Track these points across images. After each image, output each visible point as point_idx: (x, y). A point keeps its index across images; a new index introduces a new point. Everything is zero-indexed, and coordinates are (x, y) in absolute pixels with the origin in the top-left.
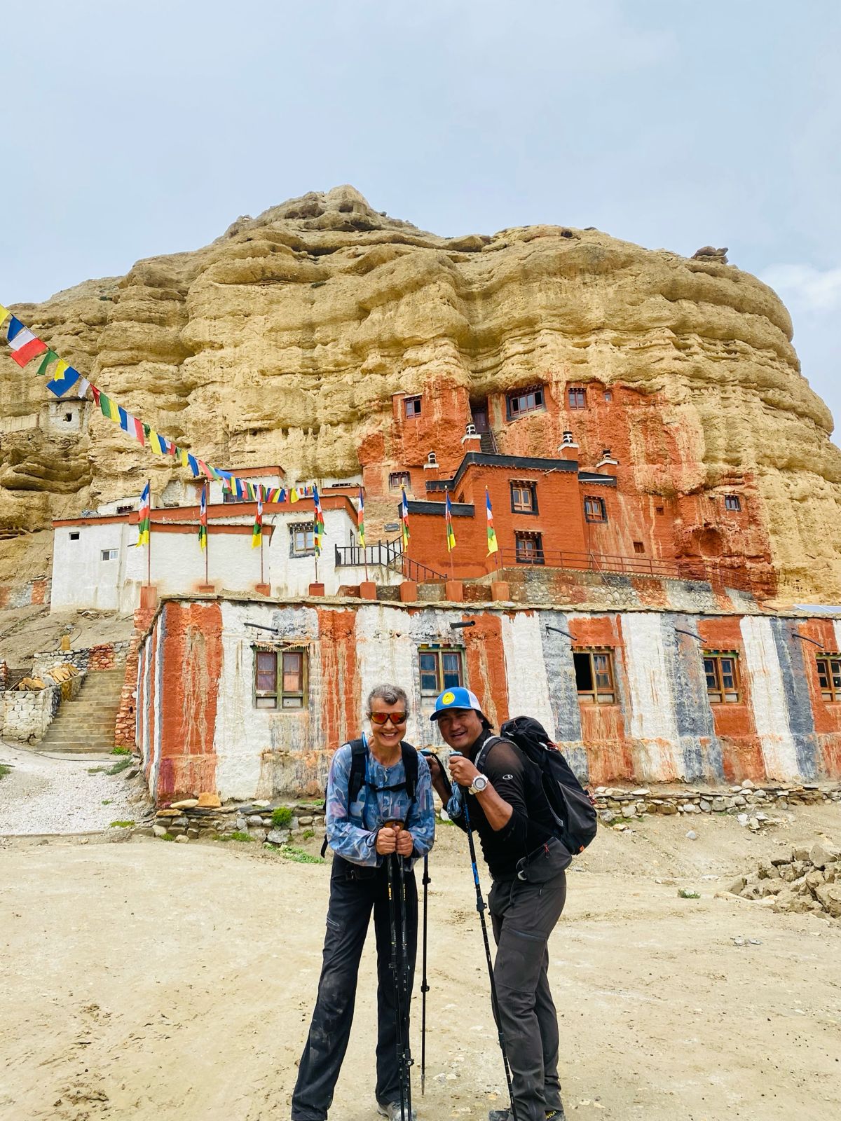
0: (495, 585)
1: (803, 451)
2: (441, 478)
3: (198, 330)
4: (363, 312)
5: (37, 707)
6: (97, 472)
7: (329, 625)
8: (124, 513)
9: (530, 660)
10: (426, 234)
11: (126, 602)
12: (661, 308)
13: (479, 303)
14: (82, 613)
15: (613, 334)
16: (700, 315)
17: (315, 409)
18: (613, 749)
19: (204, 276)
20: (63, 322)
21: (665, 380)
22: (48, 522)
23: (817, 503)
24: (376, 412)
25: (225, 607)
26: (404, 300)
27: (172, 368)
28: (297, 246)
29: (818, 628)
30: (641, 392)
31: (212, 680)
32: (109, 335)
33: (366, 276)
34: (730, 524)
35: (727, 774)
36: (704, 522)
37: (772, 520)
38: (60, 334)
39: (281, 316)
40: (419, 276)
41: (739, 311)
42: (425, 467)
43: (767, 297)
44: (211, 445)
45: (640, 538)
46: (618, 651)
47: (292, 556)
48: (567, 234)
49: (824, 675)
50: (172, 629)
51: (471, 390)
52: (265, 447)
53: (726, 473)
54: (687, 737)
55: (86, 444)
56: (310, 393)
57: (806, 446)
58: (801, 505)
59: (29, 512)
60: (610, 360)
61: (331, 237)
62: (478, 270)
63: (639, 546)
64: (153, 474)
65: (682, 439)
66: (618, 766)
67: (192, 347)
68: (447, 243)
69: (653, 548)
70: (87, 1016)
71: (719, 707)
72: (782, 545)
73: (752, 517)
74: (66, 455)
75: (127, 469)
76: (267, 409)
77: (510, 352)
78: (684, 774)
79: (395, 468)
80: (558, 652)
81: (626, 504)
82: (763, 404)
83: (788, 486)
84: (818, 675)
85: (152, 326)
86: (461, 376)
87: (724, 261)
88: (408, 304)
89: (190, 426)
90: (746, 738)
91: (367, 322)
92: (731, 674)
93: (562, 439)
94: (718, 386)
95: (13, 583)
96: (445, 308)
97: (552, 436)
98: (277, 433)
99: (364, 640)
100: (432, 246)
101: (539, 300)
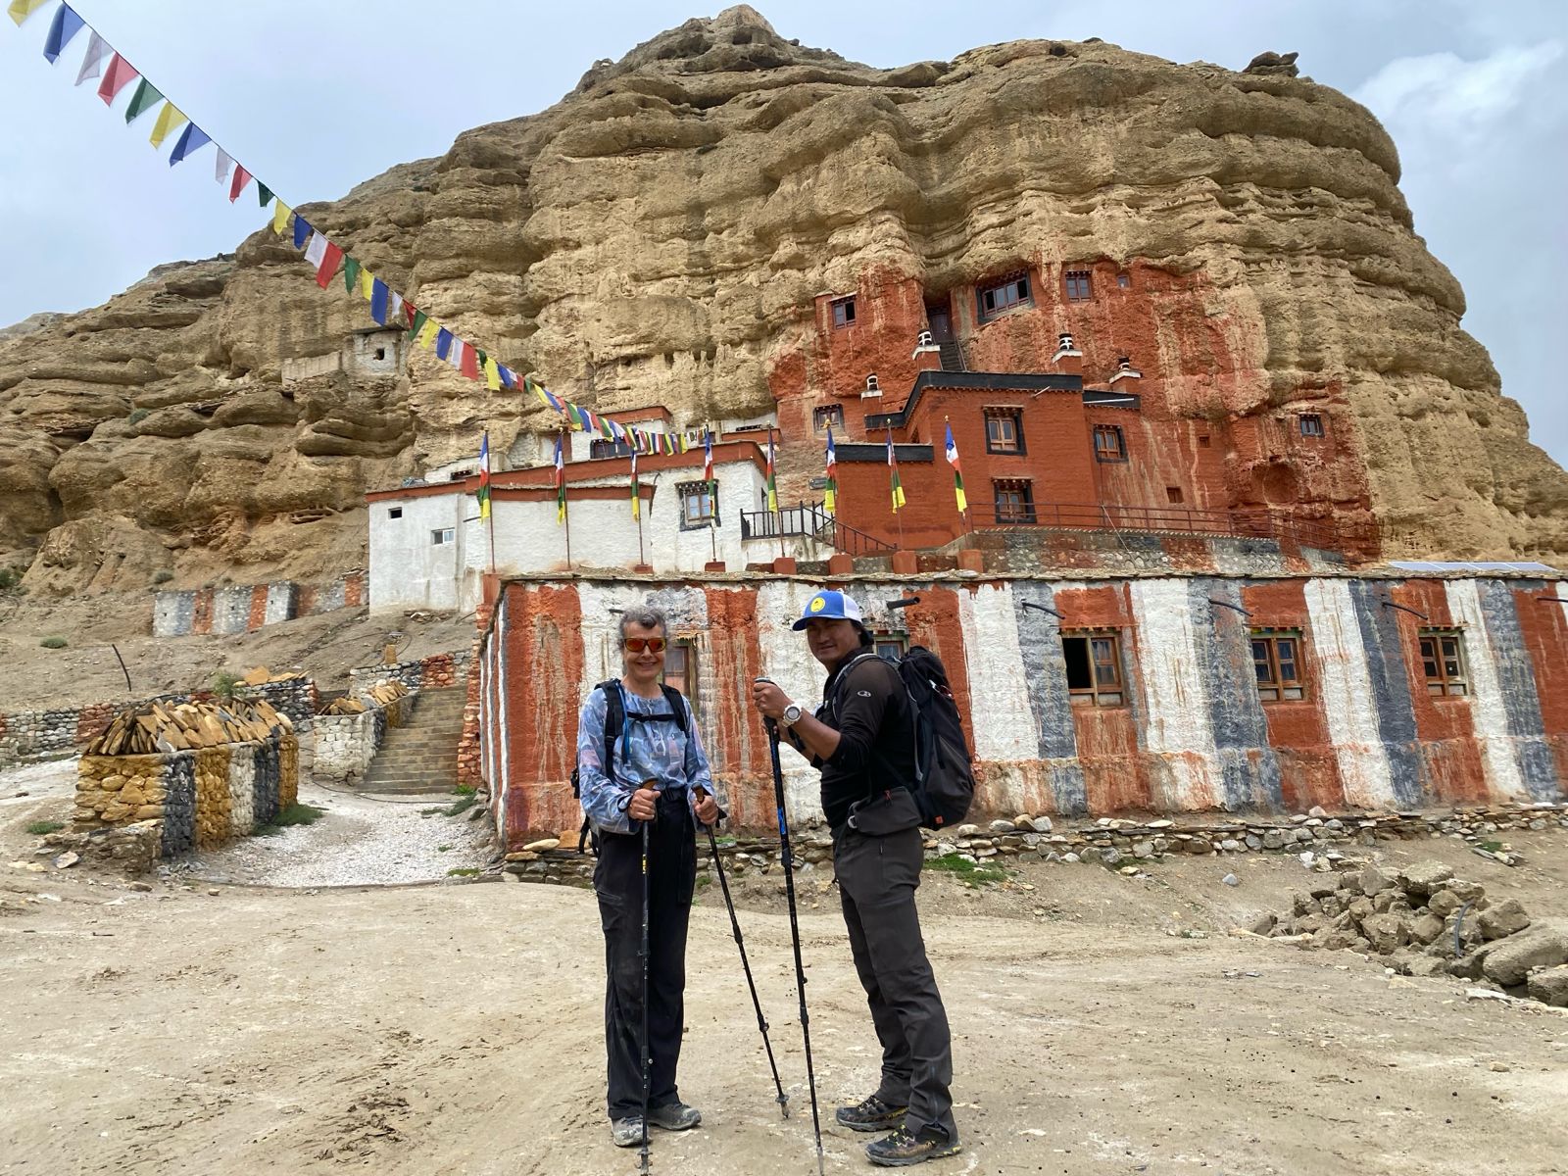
0: (962, 554)
1: (1418, 344)
2: (886, 410)
3: (548, 222)
4: (769, 182)
5: (356, 735)
6: (422, 427)
7: (721, 608)
8: (460, 481)
9: (1000, 649)
10: (856, 66)
11: (468, 598)
12: (1197, 147)
13: (933, 159)
14: (409, 616)
15: (1127, 191)
16: (1257, 155)
17: (708, 324)
18: (1122, 766)
19: (550, 148)
20: (367, 225)
21: (1207, 252)
22: (361, 497)
23: (1440, 419)
24: (792, 323)
25: (584, 590)
26: (827, 162)
27: (514, 279)
28: (675, 96)
29: (1422, 592)
30: (1172, 272)
31: (571, 685)
32: (427, 239)
33: (773, 133)
34: (1308, 457)
35: (1288, 799)
36: (1269, 454)
37: (1371, 448)
38: (363, 241)
39: (656, 197)
40: (846, 127)
41: (1316, 145)
42: (863, 395)
43: (1359, 121)
44: (570, 383)
45: (1176, 480)
46: (1127, 633)
47: (684, 528)
48: (1058, 51)
49: (1431, 659)
50: (517, 620)
51: (926, 283)
52: (643, 381)
53: (1300, 382)
54: (1228, 749)
55: (405, 389)
56: (701, 302)
57: (1422, 338)
58: (1415, 423)
59: (336, 485)
60: (1124, 228)
61: (723, 80)
62: (929, 112)
63: (1174, 493)
64: (496, 424)
65: (1233, 335)
66: (1128, 790)
67: (539, 247)
68: (886, 76)
69: (1197, 495)
70: (394, 1042)
71: (1275, 707)
72: (1388, 482)
73: (1341, 444)
74: (380, 405)
75: (461, 420)
76: (643, 327)
77: (980, 226)
78: (1225, 800)
79: (821, 400)
80: (1040, 637)
81: (1155, 433)
82: (1355, 279)
83: (1394, 396)
84: (1422, 659)
85: (484, 222)
86: (910, 263)
87: (1293, 71)
88: (832, 167)
89: (542, 357)
90: (1315, 749)
91: (775, 197)
92: (1292, 661)
93: (1057, 345)
94: (1285, 257)
95: (320, 580)
96: (884, 169)
97: (1043, 342)
98: (658, 361)
99: (769, 628)
100: (864, 83)
101: (1020, 148)
